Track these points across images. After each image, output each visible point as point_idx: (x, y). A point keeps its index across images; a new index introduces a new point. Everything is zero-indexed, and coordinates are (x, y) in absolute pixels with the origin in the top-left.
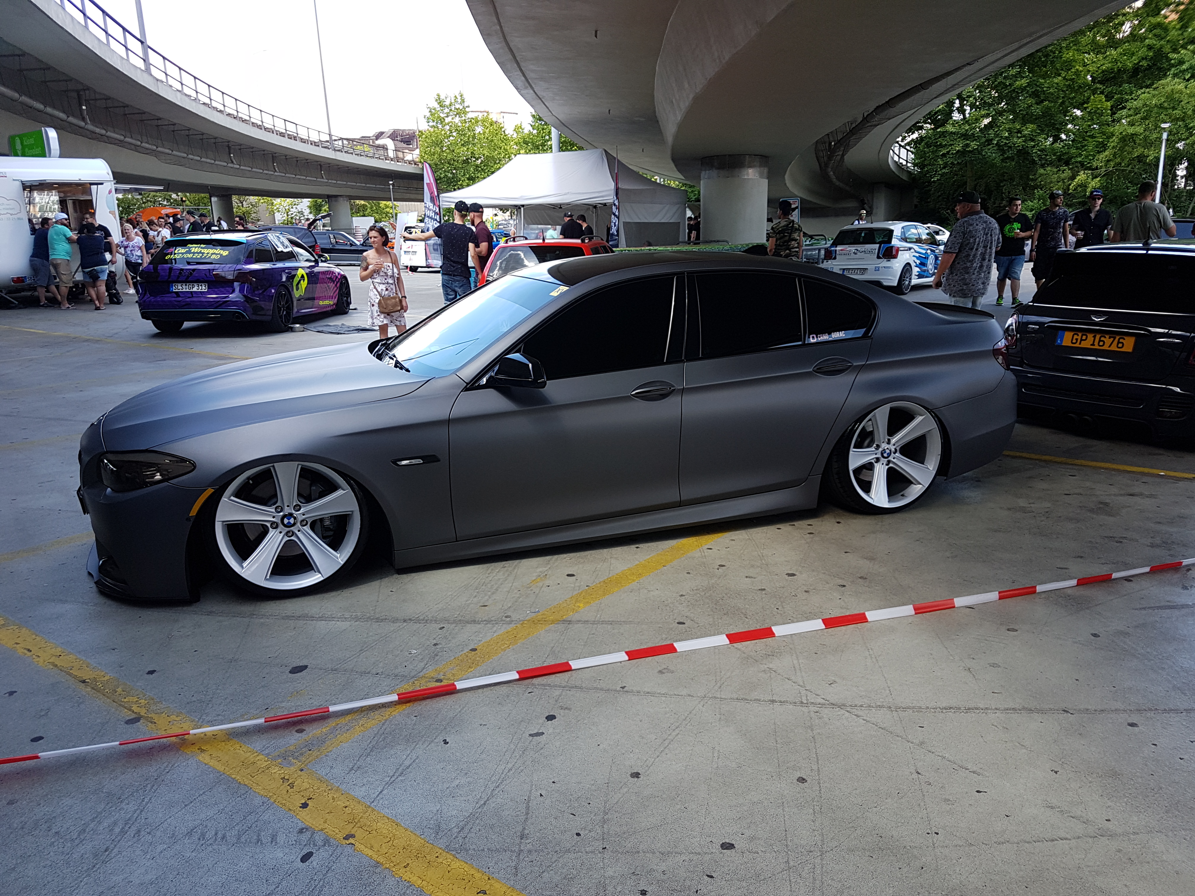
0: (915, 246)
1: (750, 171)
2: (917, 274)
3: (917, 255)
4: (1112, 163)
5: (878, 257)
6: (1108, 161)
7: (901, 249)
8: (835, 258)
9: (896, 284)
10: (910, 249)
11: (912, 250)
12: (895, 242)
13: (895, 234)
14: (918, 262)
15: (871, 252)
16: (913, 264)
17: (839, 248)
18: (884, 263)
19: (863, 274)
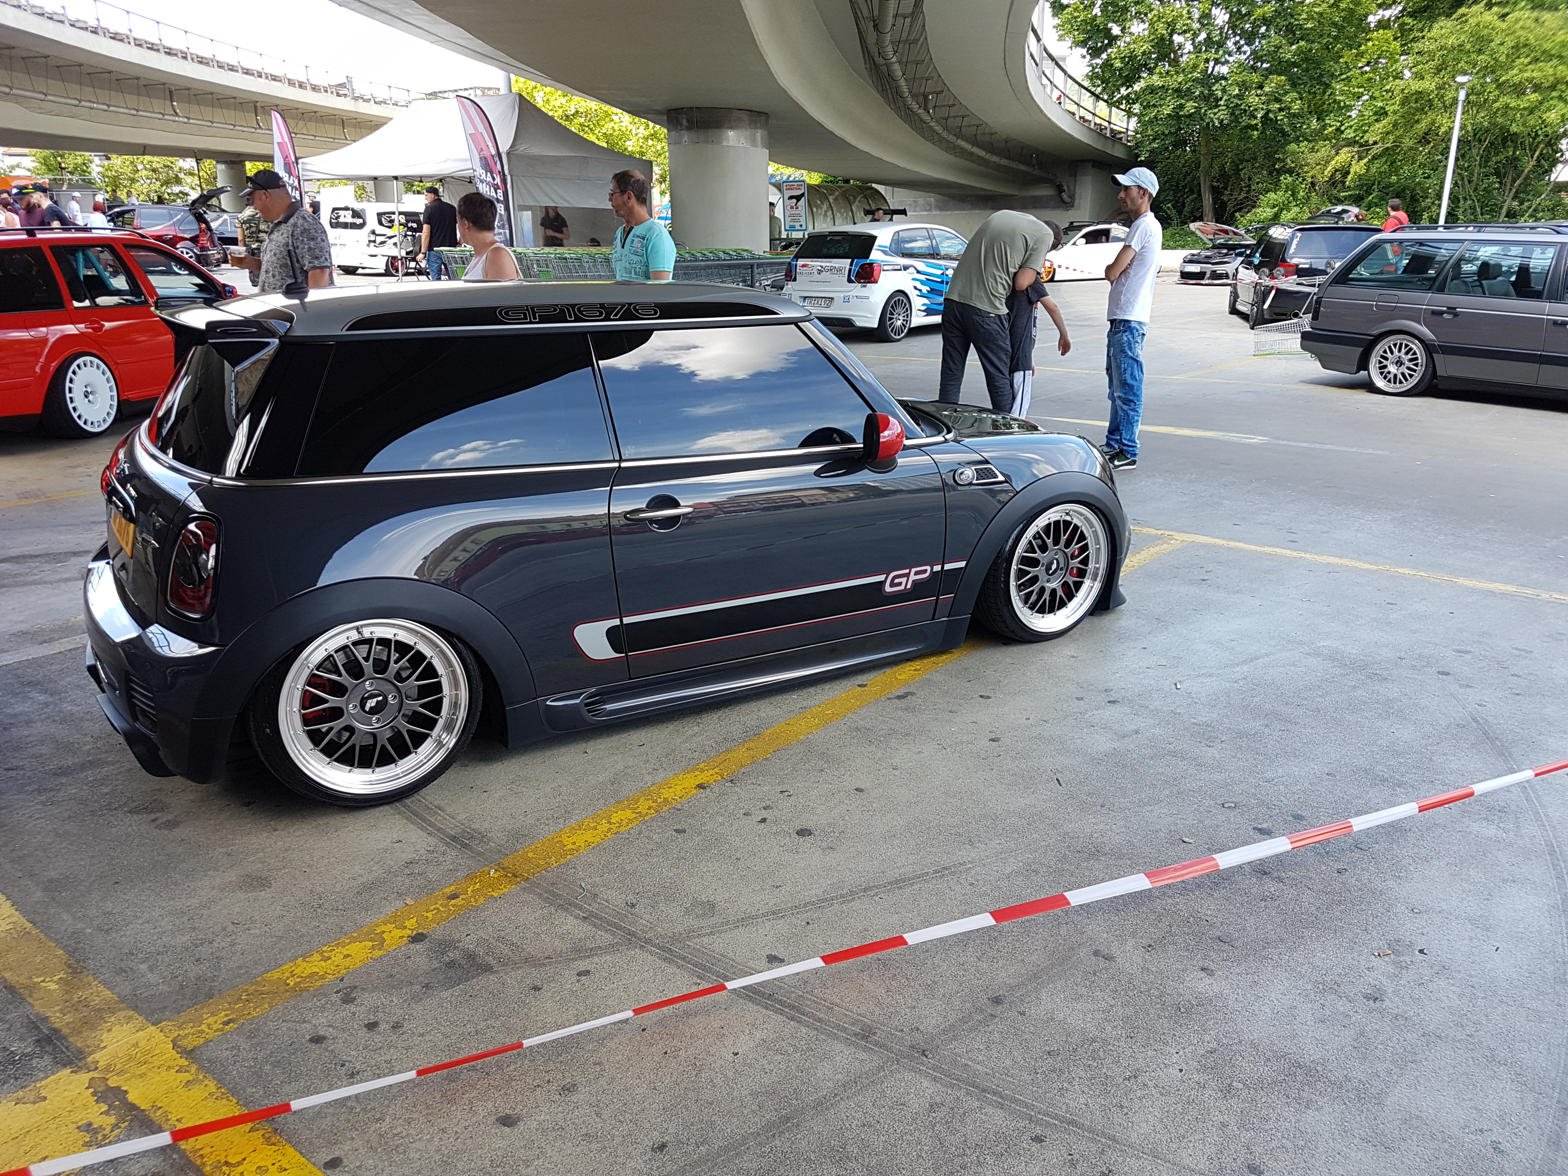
0: (920, 265)
1: (731, 133)
2: (924, 308)
3: (923, 277)
4: (1391, 137)
5: (850, 281)
6: (1388, 133)
7: (885, 268)
8: (795, 280)
9: (876, 326)
10: (906, 268)
11: (911, 270)
12: (875, 255)
13: (877, 243)
14: (925, 289)
15: (840, 270)
16: (913, 294)
17: (801, 262)
18: (857, 289)
19: (828, 307)
